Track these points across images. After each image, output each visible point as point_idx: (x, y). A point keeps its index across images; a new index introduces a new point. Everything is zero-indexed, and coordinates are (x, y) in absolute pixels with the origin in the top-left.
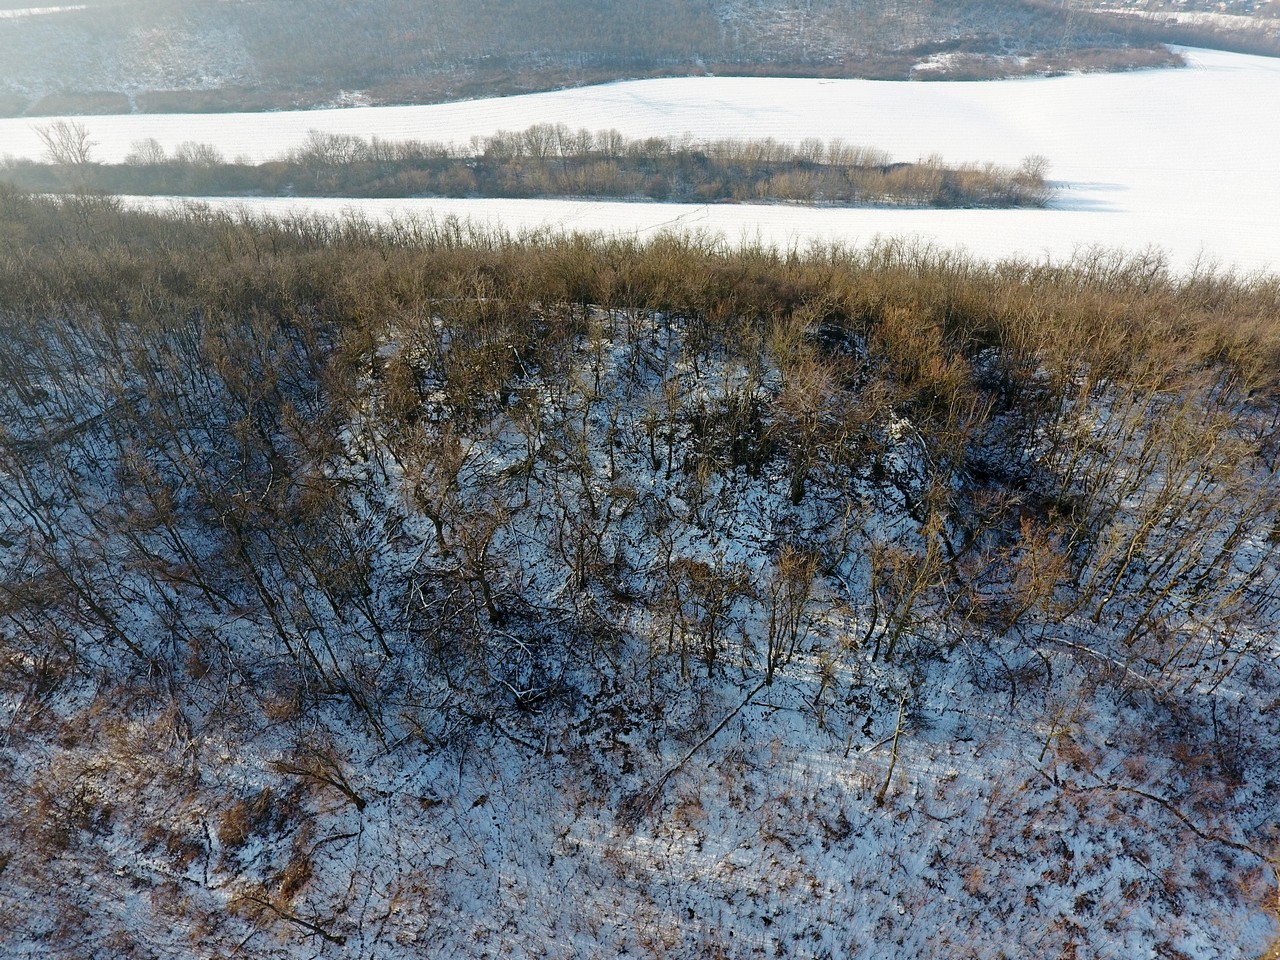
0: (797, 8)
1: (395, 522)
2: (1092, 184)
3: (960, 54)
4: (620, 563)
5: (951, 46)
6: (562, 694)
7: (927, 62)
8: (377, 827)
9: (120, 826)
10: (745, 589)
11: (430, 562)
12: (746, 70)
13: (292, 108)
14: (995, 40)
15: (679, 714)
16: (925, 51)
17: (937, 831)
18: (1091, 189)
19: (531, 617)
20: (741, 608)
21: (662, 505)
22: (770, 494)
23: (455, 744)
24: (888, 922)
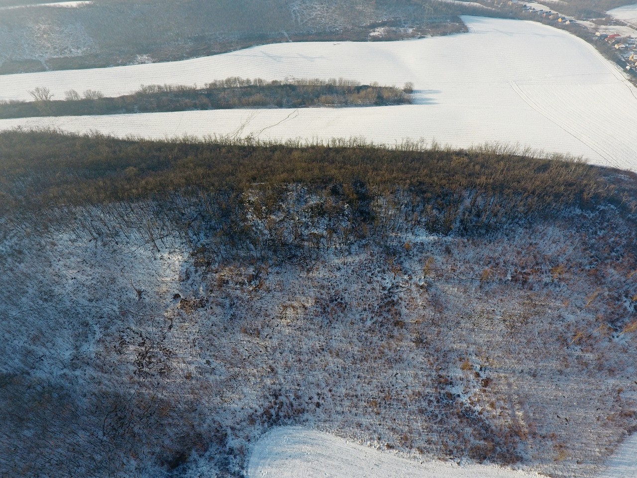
0: (322, 4)
1: (261, 231)
2: (429, 90)
3: (387, 28)
4: (302, 234)
5: (383, 24)
6: (295, 256)
7: (374, 32)
8: (271, 277)
9: (230, 282)
10: (322, 236)
11: (269, 238)
12: (305, 39)
13: (118, 65)
14: (400, 21)
15: (314, 256)
16: (374, 26)
17: (352, 267)
18: (429, 93)
19: (288, 245)
20: (322, 240)
21: (308, 224)
22: (325, 221)
23: (280, 265)
24: (346, 280)
